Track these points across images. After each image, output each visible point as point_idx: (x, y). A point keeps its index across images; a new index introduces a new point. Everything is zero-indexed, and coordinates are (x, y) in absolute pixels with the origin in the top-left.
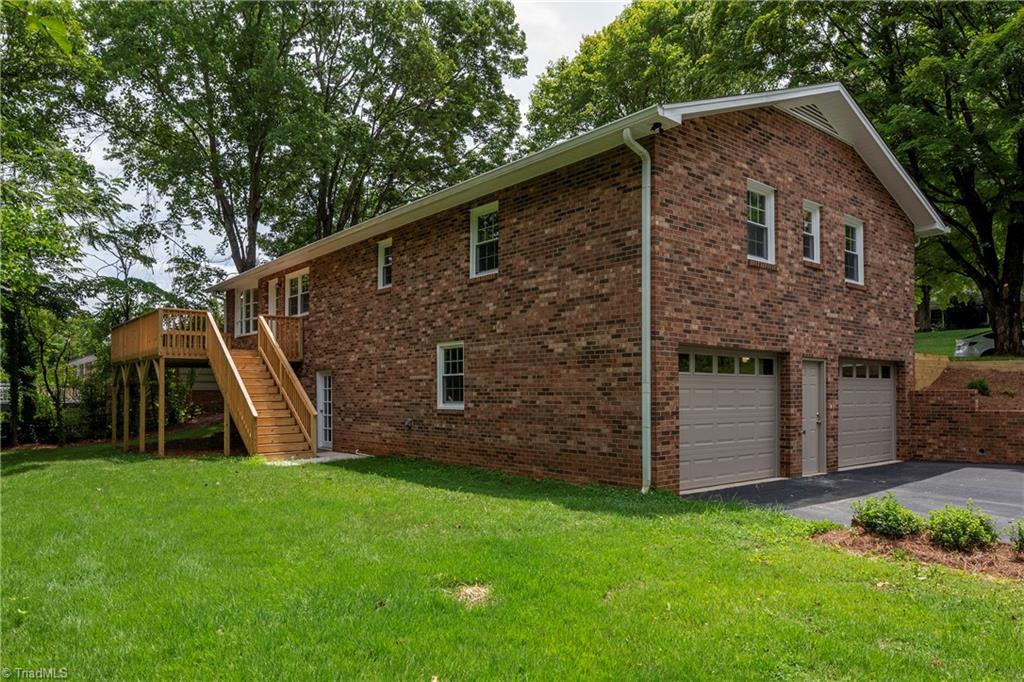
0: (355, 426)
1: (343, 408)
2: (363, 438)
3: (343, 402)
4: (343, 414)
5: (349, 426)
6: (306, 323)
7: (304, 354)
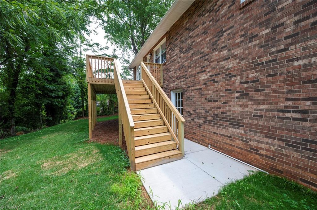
0: (205, 126)
1: (192, 112)
2: (215, 137)
3: (193, 108)
4: (192, 116)
5: (200, 126)
6: (164, 66)
7: (164, 82)
